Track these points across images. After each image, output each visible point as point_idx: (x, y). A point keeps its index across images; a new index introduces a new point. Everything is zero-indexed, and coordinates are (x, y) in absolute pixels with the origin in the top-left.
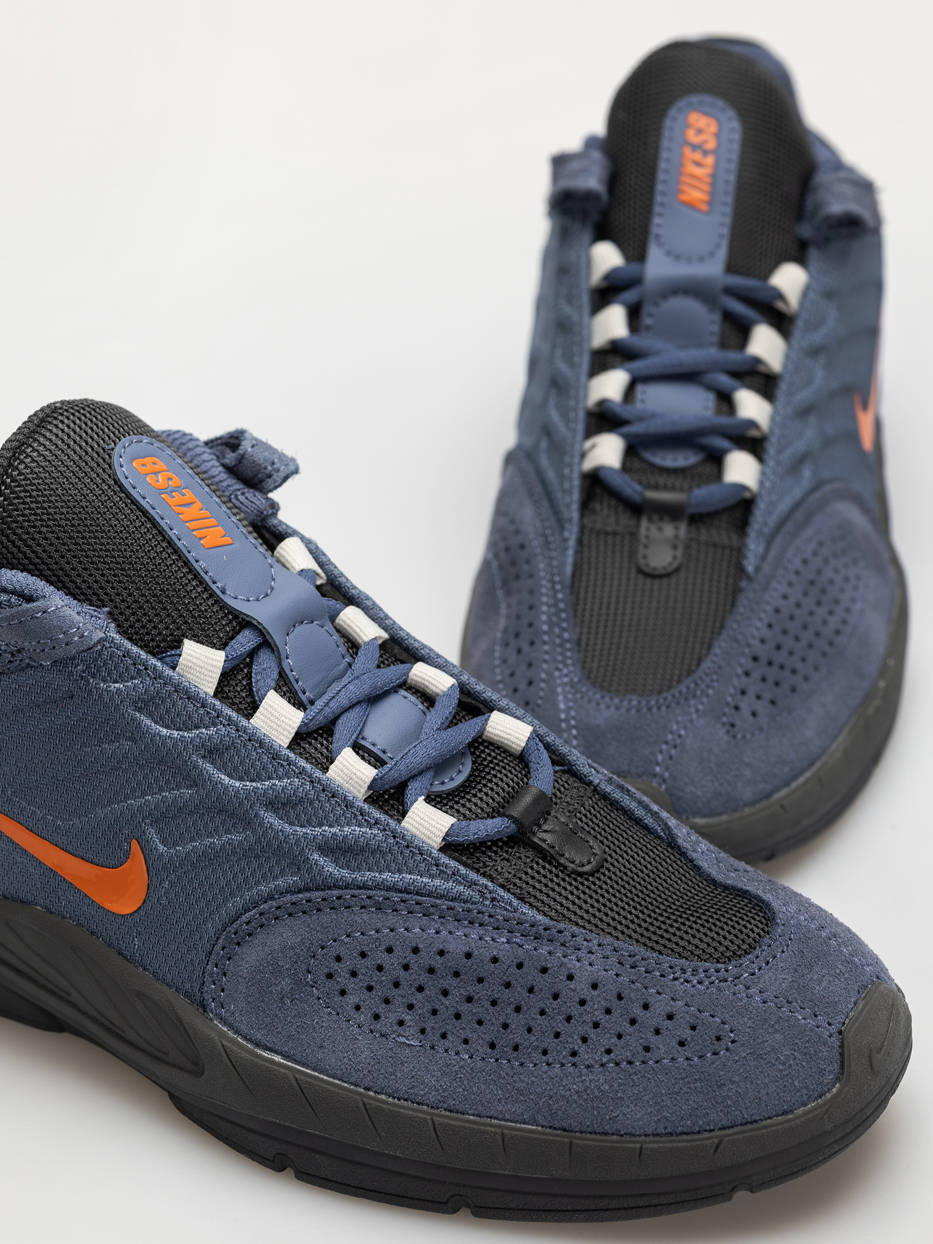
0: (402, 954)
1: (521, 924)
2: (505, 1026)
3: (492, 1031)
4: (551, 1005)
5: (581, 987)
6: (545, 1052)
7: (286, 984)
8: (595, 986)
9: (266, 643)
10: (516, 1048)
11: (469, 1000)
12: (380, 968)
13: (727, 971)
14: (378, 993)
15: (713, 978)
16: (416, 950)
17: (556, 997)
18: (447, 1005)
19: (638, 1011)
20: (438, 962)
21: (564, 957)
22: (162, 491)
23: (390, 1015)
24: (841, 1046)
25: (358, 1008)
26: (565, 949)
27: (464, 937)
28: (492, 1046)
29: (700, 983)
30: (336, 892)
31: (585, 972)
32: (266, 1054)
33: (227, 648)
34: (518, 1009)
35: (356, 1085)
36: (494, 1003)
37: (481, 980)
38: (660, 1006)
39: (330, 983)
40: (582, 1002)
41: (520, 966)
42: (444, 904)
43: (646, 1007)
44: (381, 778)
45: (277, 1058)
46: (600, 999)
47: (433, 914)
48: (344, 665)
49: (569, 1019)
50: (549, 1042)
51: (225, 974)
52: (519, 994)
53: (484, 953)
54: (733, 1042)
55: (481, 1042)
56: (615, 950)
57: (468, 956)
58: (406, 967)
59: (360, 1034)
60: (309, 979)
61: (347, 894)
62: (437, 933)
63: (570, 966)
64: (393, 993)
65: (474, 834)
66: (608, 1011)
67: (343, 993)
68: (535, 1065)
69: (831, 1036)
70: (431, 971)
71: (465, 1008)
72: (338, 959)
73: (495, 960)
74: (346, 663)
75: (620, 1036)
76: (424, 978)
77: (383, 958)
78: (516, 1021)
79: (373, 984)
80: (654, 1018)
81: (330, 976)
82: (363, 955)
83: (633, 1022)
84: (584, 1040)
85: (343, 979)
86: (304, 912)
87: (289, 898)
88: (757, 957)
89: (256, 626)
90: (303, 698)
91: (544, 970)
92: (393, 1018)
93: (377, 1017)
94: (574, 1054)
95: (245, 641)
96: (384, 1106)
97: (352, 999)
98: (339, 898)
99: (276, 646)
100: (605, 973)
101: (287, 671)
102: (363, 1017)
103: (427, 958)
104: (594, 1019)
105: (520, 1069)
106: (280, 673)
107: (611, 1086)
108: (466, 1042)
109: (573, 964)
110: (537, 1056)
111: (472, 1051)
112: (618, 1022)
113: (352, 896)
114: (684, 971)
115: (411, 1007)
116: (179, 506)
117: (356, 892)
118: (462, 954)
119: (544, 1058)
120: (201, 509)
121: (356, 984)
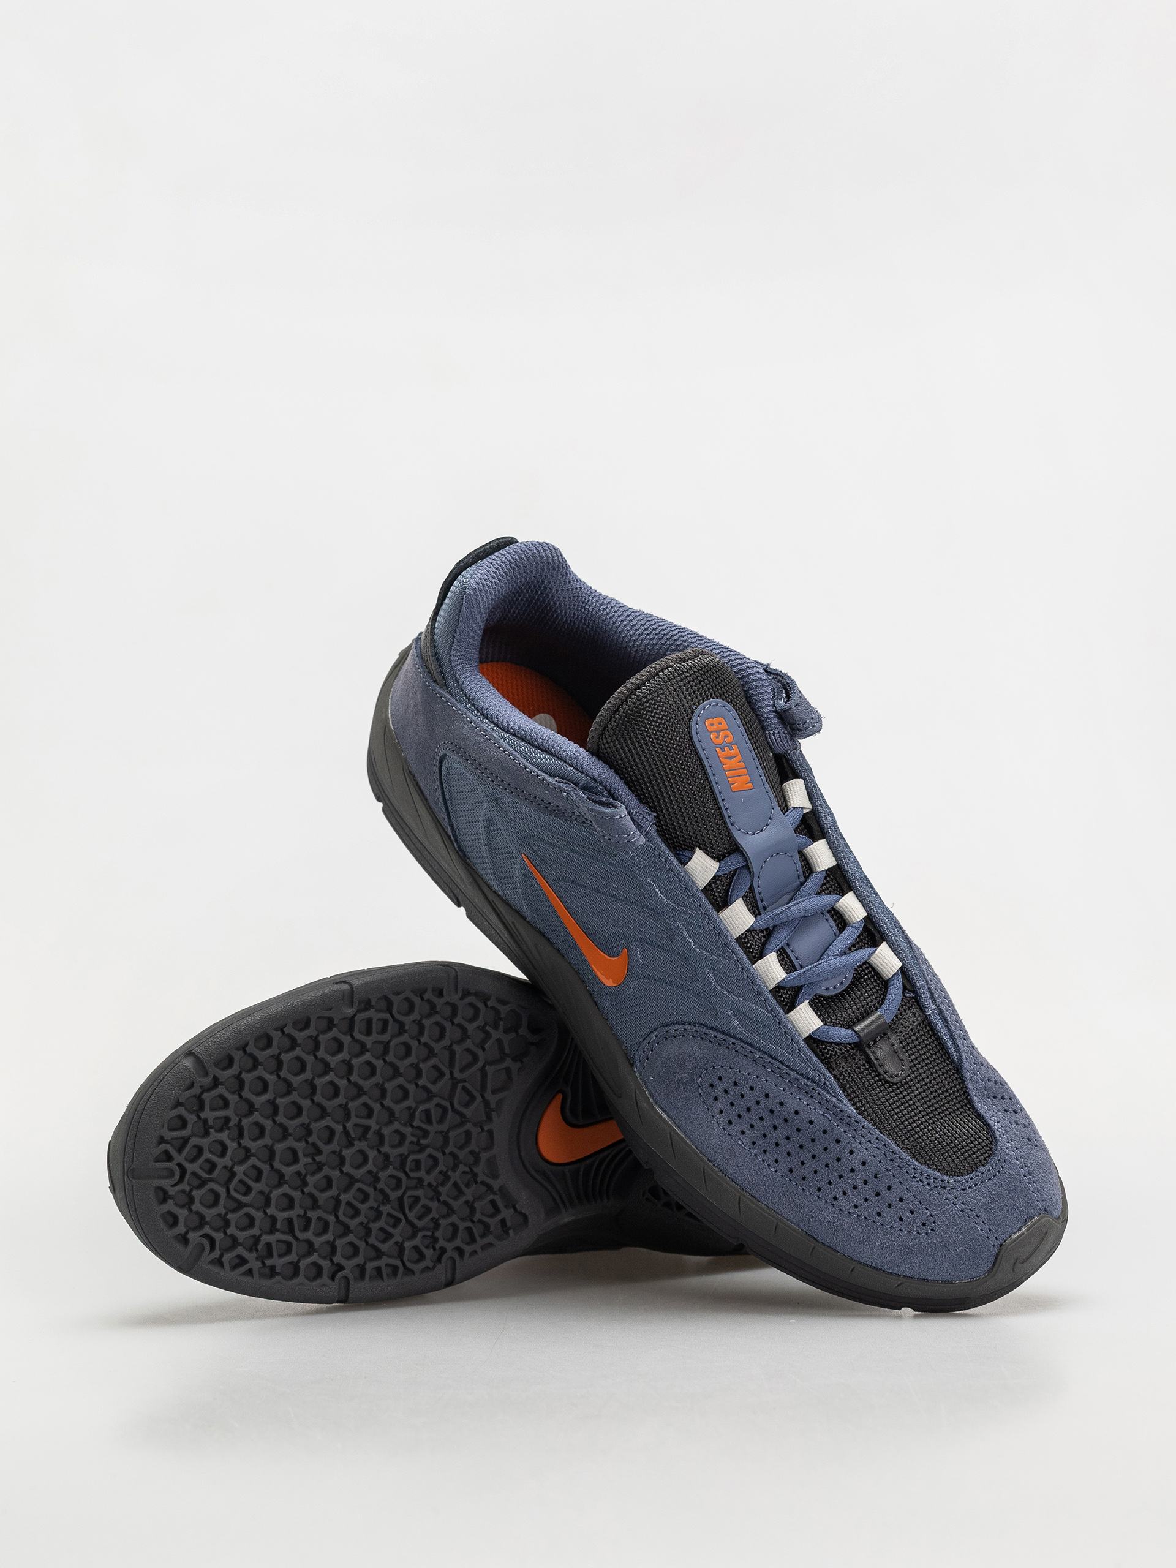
0: (757, 1094)
1: (835, 1107)
2: (803, 1163)
3: (794, 1162)
4: (833, 1163)
5: (855, 1161)
6: (819, 1189)
7: (685, 1076)
8: (864, 1164)
9: (747, 867)
10: (804, 1179)
11: (788, 1138)
12: (742, 1096)
13: (948, 1182)
14: (736, 1109)
15: (938, 1185)
16: (767, 1096)
17: (838, 1160)
18: (774, 1136)
19: (883, 1190)
20: (777, 1109)
21: (853, 1137)
22: (718, 745)
23: (738, 1125)
24: (998, 1254)
25: (721, 1112)
26: (855, 1133)
27: (798, 1100)
28: (791, 1171)
29: (928, 1184)
30: (733, 1040)
31: (861, 1153)
32: (658, 1110)
33: (723, 862)
34: (814, 1157)
35: (704, 1155)
36: (801, 1147)
37: (798, 1130)
38: (898, 1191)
39: (710, 1090)
40: (852, 1170)
41: (825, 1132)
42: (794, 1075)
43: (889, 1188)
44: (786, 982)
45: (664, 1116)
46: (863, 1173)
47: (786, 1079)
48: (798, 883)
49: (841, 1177)
50: (824, 1185)
51: (652, 1050)
52: (817, 1148)
53: (805, 1116)
54: (932, 1230)
55: (785, 1166)
56: (885, 1145)
57: (797, 1113)
58: (758, 1103)
59: (717, 1128)
60: (699, 1081)
61: (739, 1044)
62: (784, 1090)
63: (854, 1146)
64: (744, 1114)
65: (830, 1039)
66: (866, 1182)
67: (716, 1099)
68: (811, 1194)
69: (994, 1246)
70: (772, 1111)
71: (783, 1142)
72: (720, 1078)
73: (811, 1122)
74: (799, 882)
75: (866, 1200)
76: (765, 1114)
77: (746, 1091)
78: (809, 1163)
79: (735, 1103)
80: (891, 1197)
81: (712, 1085)
82: (735, 1084)
83: (878, 1194)
84: (845, 1193)
85: (719, 1091)
86: (710, 1041)
87: (704, 1030)
88: (971, 1179)
89: (745, 856)
90: (760, 905)
91: (838, 1141)
92: (739, 1128)
93: (730, 1122)
94: (835, 1198)
95: (735, 862)
96: (715, 1176)
97: (719, 1106)
98: (733, 1044)
99: (753, 871)
100: (873, 1158)
101: (755, 887)
102: (723, 1119)
103: (771, 1103)
104: (855, 1184)
105: (801, 1193)
106: (750, 886)
107: (849, 1227)
108: (776, 1161)
109: (856, 1145)
110: (814, 1190)
111: (778, 1168)
112: (868, 1191)
113: (741, 1046)
114: (922, 1174)
115: (752, 1126)
116: (725, 758)
117: (745, 1046)
118: (793, 1111)
119: (818, 1193)
120: (740, 762)
121: (725, 1099)
